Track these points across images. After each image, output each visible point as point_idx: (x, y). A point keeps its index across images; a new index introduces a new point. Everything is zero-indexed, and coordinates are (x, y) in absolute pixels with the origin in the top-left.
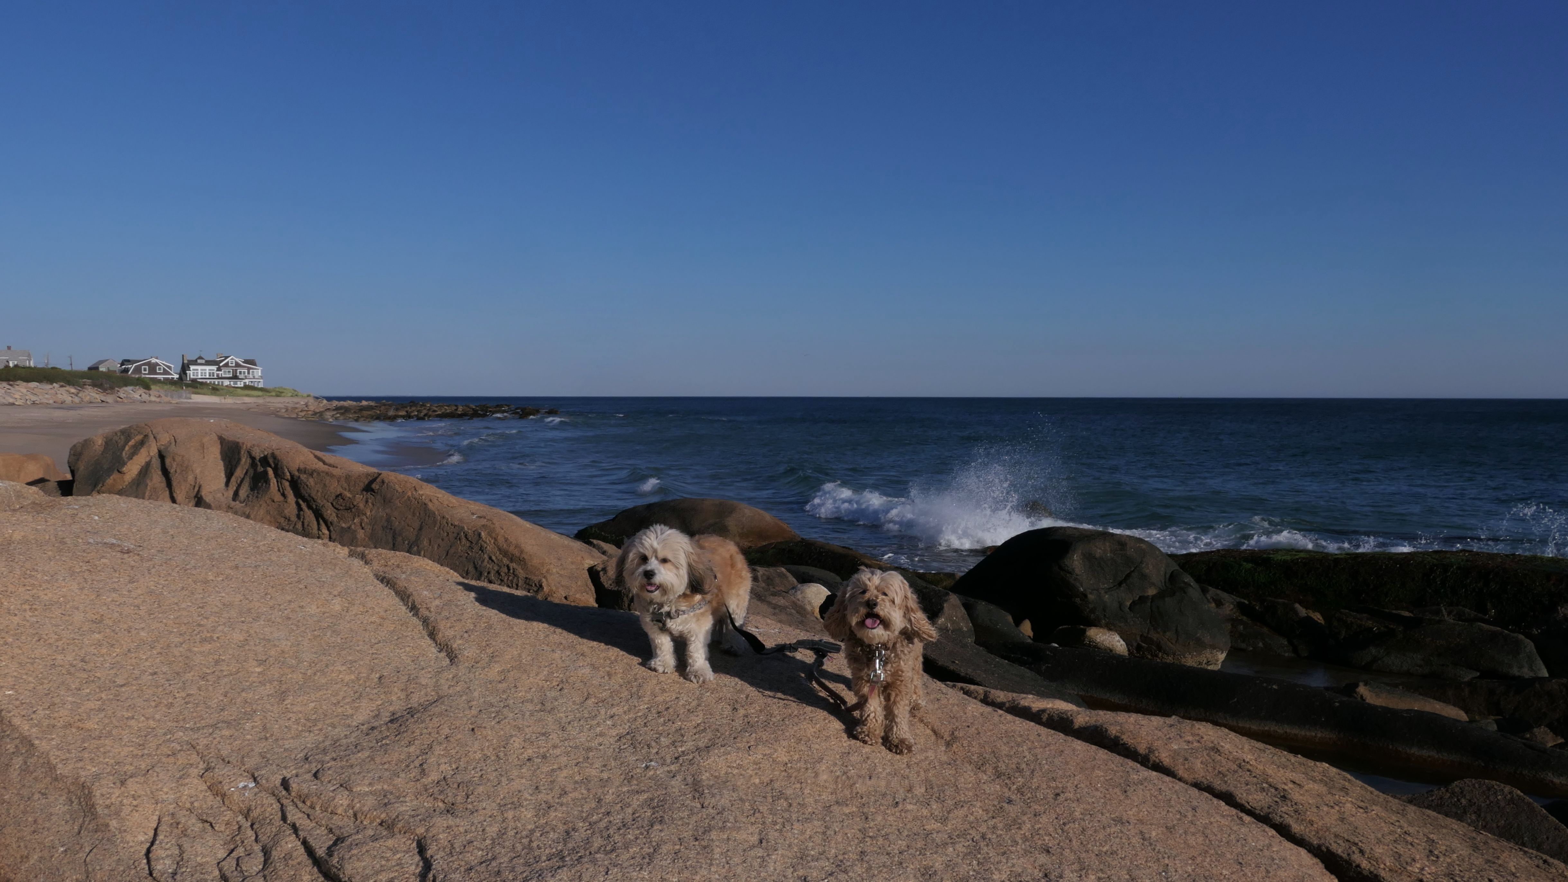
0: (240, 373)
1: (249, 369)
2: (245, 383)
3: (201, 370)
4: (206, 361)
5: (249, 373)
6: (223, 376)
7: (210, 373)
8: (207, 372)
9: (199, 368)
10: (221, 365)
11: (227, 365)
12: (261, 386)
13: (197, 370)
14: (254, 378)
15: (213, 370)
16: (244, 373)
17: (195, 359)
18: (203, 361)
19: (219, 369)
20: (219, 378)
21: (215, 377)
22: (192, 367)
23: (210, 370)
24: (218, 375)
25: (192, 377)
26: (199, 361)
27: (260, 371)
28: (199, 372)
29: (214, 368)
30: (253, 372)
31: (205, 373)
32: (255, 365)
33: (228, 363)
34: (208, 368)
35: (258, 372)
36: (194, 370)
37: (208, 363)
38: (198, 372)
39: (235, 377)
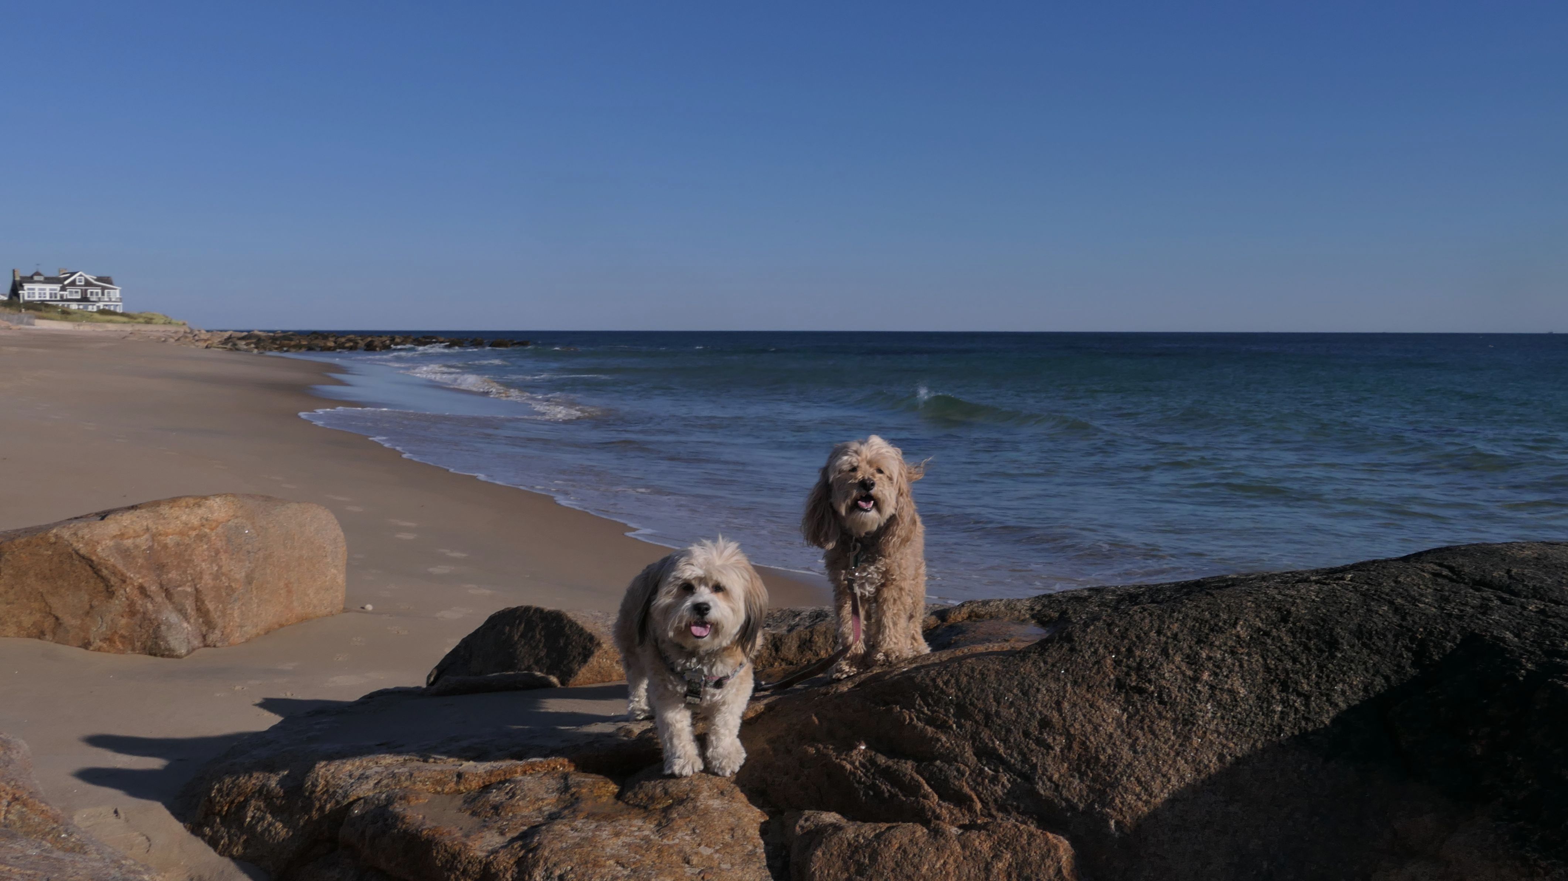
0: (92, 293)
1: (103, 288)
2: (98, 307)
3: (40, 289)
4: (46, 278)
5: (103, 294)
6: (69, 297)
7: (51, 294)
8: (48, 292)
9: (37, 287)
10: (66, 282)
11: (73, 284)
12: (119, 310)
13: (33, 289)
14: (110, 301)
15: (55, 290)
16: (97, 294)
17: (29, 274)
18: (41, 278)
19: (63, 289)
20: (62, 300)
21: (58, 298)
22: (27, 286)
23: (51, 290)
24: (62, 296)
25: (26, 298)
26: (36, 278)
27: (118, 291)
28: (37, 292)
29: (57, 287)
30: (109, 293)
31: (45, 294)
32: (111, 283)
33: (74, 281)
34: (48, 287)
35: (116, 293)
36: (29, 289)
37: (49, 280)
38: (33, 292)
39: (84, 299)
